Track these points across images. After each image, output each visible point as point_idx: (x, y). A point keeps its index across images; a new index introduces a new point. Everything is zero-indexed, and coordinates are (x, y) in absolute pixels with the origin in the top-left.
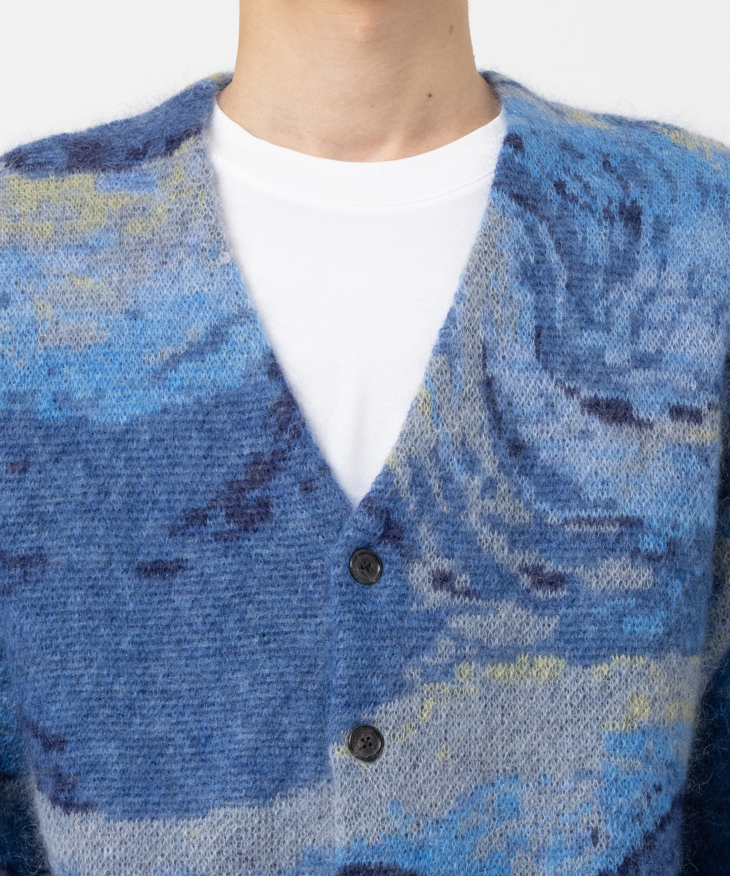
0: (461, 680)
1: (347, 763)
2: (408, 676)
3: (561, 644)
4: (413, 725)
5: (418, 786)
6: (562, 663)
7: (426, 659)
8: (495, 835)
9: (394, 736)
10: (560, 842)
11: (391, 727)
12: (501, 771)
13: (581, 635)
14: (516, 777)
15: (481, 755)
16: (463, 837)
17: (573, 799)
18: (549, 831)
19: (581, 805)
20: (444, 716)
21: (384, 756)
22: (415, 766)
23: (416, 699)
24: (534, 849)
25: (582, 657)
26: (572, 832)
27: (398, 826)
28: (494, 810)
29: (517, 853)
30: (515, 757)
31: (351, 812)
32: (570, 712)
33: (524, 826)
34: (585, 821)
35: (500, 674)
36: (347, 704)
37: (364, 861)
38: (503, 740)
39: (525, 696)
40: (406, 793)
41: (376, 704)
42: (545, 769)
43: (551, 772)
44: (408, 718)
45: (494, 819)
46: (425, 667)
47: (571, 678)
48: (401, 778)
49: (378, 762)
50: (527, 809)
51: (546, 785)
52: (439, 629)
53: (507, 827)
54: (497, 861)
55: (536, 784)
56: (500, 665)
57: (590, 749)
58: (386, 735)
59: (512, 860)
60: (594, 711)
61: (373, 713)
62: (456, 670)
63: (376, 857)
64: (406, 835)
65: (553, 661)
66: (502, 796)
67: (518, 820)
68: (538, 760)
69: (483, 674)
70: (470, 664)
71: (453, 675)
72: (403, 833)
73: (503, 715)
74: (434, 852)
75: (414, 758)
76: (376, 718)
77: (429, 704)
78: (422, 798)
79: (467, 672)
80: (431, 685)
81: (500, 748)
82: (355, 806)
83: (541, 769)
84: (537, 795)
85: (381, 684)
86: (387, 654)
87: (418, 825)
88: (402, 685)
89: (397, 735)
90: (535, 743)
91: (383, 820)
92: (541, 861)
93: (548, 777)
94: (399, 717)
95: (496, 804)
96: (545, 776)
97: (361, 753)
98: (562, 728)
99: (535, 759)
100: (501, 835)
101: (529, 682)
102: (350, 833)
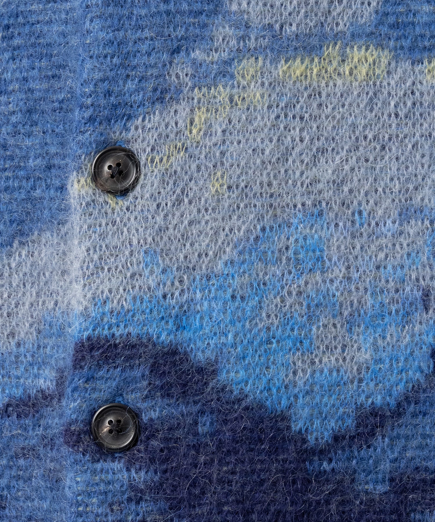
0: (244, 83)
1: (88, 199)
2: (174, 77)
3: (384, 29)
4: (179, 145)
5: (182, 227)
6: (385, 57)
7: (198, 54)
8: (290, 293)
9: (152, 161)
10: (382, 305)
11: (149, 149)
12: (299, 206)
13: (410, 18)
14: (321, 214)
15: (270, 184)
16: (242, 298)
17: (398, 247)
18: (366, 289)
19: (409, 255)
20: (219, 133)
21: (138, 188)
22: (179, 201)
23: (183, 109)
24: (346, 313)
25: (411, 49)
26: (397, 291)
27: (153, 284)
28: (289, 259)
29: (322, 318)
30: (320, 186)
31: (91, 266)
32: (394, 126)
33: (332, 281)
34: (413, 277)
35: (298, 73)
36: (91, 120)
37: (106, 332)
38: (302, 162)
39: (335, 101)
40: (165, 239)
41: (129, 118)
42: (360, 204)
43: (368, 208)
44: (172, 136)
45: (290, 273)
46: (196, 65)
47: (396, 77)
48: (159, 219)
49: (131, 195)
50: (335, 259)
51: (362, 225)
52: (216, 12)
53: (306, 283)
54: (292, 330)
55: (349, 224)
56: (298, 60)
57: (420, 177)
58: (143, 158)
59: (314, 329)
60: (426, 125)
61: (127, 130)
62: (237, 68)
63: (122, 326)
64: (165, 296)
65: (372, 54)
66: (301, 240)
67: (323, 272)
68: (351, 191)
69: (275, 74)
70: (257, 59)
71: (232, 77)
72: (160, 294)
73: (302, 130)
74: (202, 318)
75: (178, 191)
76: (130, 136)
77: (200, 117)
78: (188, 245)
79: (252, 71)
80: (204, 90)
81: (298, 173)
82: (96, 257)
83: (355, 203)
84: (349, 238)
85: (137, 91)
86: (144, 47)
87: (181, 282)
88: (165, 91)
89: (157, 159)
90: (347, 168)
91: (133, 276)
92: (355, 329)
93: (365, 214)
94: (160, 135)
95: (291, 252)
96: (360, 213)
97: (109, 185)
98: (383, 148)
99: (346, 189)
100: (299, 293)
101: (339, 82)
102: (89, 295)
